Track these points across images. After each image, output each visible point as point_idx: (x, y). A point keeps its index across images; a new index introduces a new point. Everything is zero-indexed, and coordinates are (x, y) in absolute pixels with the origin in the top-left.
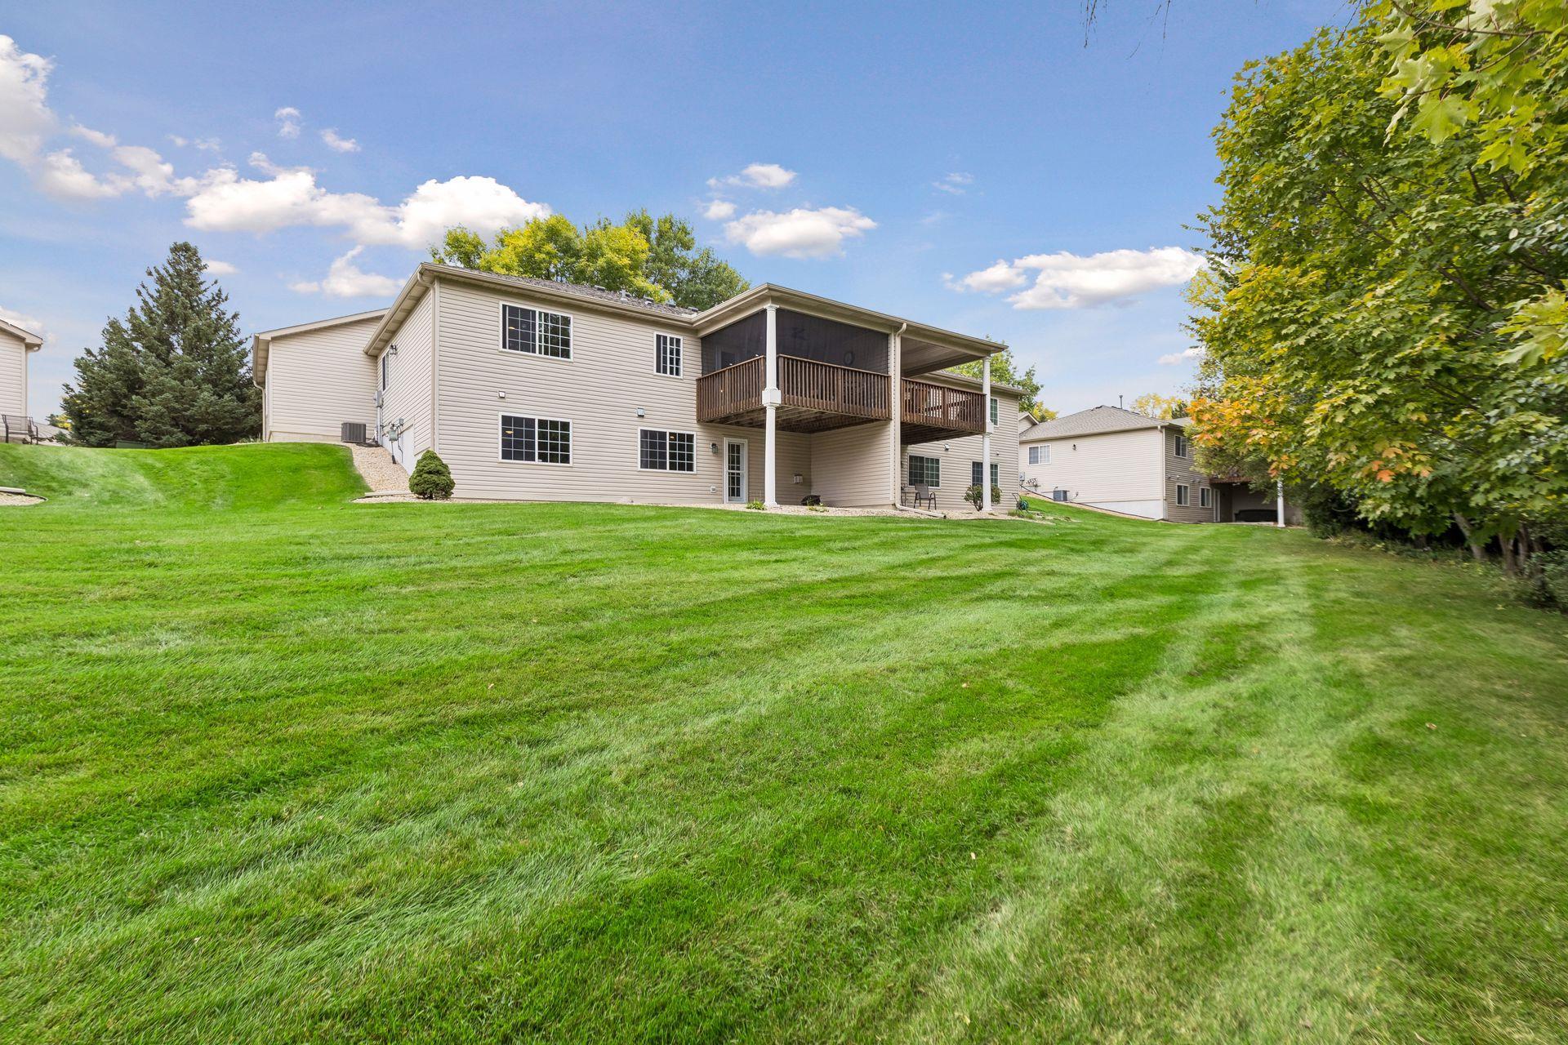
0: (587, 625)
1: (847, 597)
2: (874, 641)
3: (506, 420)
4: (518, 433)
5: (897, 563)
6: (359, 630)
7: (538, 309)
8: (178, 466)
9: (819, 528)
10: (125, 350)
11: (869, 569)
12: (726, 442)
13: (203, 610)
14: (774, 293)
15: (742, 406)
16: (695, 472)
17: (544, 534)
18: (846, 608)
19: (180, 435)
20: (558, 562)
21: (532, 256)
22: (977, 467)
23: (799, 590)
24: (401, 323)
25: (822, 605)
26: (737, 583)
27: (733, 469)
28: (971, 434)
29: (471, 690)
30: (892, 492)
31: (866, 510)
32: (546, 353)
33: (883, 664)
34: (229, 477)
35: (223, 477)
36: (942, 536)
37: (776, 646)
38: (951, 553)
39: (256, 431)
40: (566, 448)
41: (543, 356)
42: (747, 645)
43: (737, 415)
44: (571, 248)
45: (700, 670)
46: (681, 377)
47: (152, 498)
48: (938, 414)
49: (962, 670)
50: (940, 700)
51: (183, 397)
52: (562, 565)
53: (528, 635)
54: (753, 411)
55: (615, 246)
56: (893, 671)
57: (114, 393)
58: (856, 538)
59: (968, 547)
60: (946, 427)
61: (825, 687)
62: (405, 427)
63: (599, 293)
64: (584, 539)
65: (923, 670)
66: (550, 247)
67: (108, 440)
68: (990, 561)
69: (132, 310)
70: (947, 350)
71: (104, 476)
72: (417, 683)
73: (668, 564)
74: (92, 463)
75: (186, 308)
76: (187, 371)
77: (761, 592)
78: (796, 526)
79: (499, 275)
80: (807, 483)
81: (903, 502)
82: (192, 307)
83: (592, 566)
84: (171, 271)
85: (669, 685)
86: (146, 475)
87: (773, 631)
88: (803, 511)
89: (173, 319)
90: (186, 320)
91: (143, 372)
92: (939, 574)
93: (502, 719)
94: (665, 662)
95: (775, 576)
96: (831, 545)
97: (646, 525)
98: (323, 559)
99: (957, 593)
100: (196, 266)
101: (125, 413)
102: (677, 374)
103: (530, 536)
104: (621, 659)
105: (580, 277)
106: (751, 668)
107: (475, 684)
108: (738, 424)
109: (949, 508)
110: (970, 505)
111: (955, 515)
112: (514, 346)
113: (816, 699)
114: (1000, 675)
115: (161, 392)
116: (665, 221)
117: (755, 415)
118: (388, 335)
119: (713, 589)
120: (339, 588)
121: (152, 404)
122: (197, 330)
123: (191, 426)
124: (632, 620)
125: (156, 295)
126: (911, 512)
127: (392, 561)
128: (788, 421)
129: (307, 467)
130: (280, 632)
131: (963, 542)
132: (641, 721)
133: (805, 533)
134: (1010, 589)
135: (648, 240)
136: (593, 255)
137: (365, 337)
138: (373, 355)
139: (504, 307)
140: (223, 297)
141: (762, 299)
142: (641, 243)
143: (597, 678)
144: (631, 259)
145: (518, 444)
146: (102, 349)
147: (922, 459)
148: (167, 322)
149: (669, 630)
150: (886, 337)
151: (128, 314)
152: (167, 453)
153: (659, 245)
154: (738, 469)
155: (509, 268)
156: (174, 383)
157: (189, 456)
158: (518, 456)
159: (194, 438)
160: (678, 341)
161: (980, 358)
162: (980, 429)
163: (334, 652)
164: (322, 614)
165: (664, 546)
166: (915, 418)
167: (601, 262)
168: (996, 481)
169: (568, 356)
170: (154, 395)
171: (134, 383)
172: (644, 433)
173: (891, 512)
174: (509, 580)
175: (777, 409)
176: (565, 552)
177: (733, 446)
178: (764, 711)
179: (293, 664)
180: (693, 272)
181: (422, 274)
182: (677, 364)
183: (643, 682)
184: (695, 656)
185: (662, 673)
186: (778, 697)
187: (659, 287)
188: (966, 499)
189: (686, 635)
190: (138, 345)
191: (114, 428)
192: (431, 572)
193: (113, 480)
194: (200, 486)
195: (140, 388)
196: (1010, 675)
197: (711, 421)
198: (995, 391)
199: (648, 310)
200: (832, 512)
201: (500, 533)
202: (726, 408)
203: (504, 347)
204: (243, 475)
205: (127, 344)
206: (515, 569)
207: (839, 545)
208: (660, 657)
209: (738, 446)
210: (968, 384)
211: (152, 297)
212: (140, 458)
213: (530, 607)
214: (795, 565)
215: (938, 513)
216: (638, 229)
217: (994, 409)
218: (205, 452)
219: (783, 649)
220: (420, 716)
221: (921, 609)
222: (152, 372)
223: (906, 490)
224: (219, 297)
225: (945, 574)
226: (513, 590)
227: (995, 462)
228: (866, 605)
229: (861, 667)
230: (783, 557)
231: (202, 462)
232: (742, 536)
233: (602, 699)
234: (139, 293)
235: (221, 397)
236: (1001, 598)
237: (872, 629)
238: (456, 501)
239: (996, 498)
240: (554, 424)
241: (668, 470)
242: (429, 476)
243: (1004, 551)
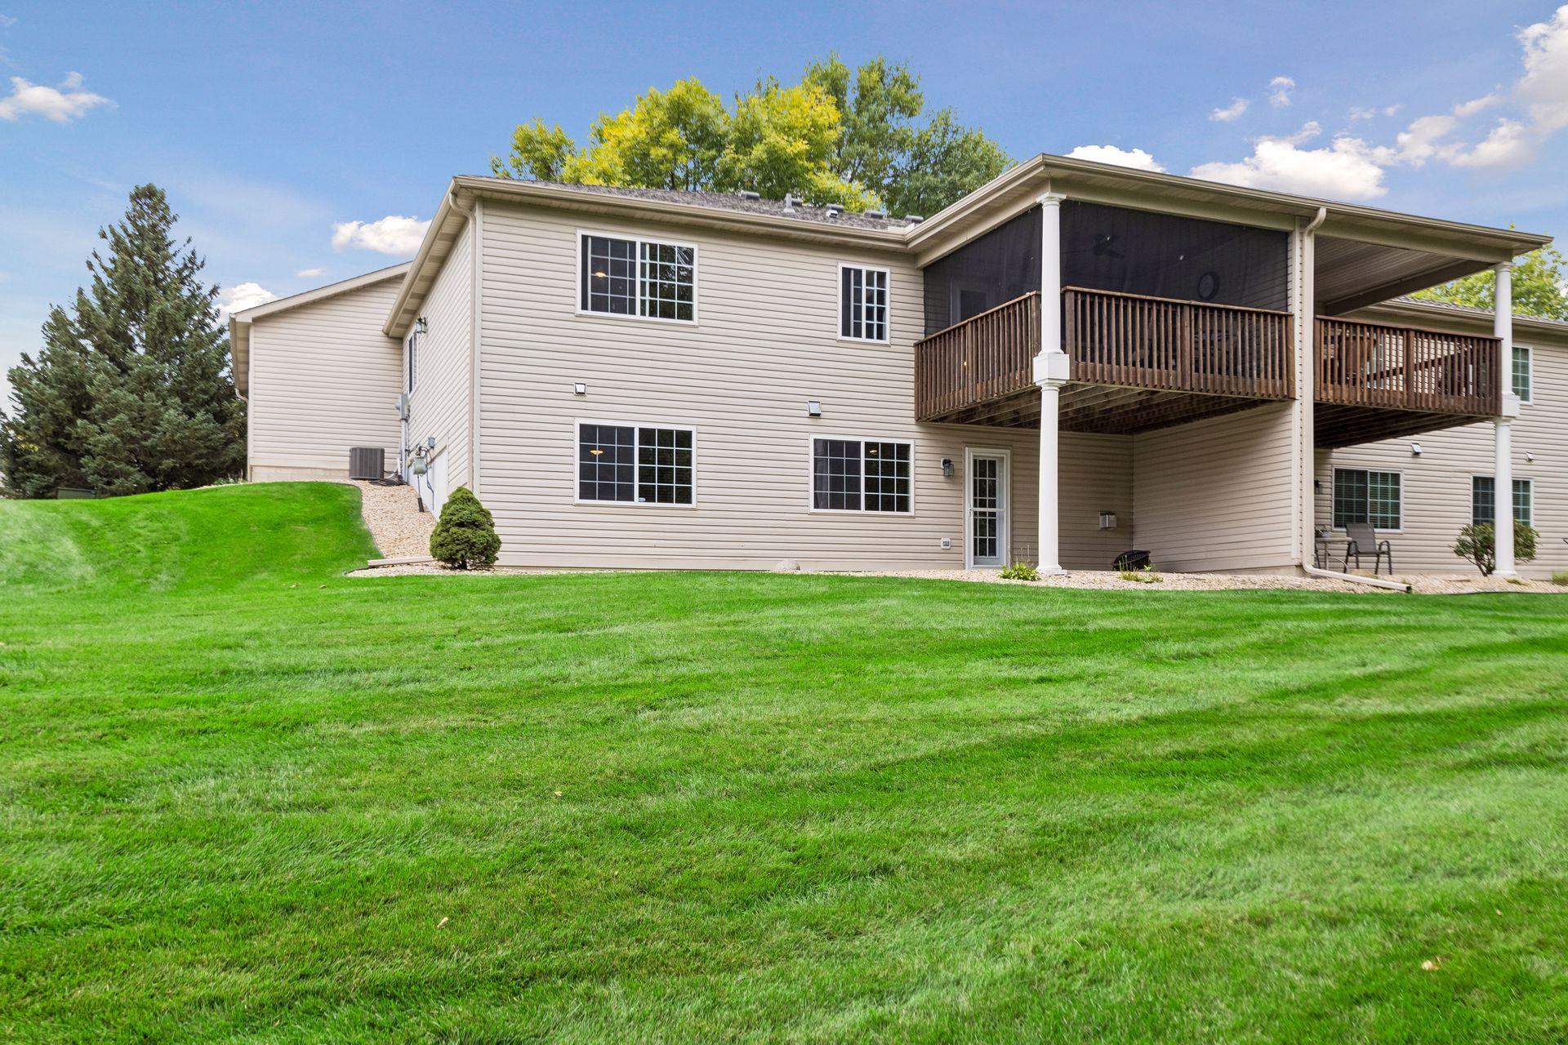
0: (652, 803)
1: (1178, 755)
2: (1225, 854)
3: (587, 432)
4: (608, 454)
5: (1295, 684)
6: (258, 803)
7: (640, 238)
8: (117, 523)
9: (1137, 614)
10: (70, 352)
11: (1227, 696)
12: (969, 456)
13: (33, 762)
14: (1056, 173)
15: (997, 388)
16: (911, 512)
17: (619, 629)
18: (1172, 779)
19: (138, 476)
20: (630, 681)
21: (646, 155)
22: (1484, 487)
23: (1079, 739)
24: (432, 280)
25: (1122, 771)
26: (956, 723)
27: (982, 504)
28: (1468, 420)
29: (405, 929)
30: (1295, 541)
31: (1245, 577)
32: (653, 313)
33: (1244, 904)
34: (186, 538)
35: (177, 539)
36: (1397, 628)
37: (1013, 859)
38: (1418, 664)
39: (238, 467)
40: (685, 476)
41: (647, 318)
42: (954, 854)
43: (988, 406)
44: (709, 134)
45: (848, 905)
46: (887, 341)
47: (78, 573)
48: (1397, 384)
49: (1426, 924)
50: (1368, 997)
51: (143, 418)
52: (635, 686)
53: (538, 821)
54: (1017, 397)
55: (784, 122)
56: (1263, 922)
57: (55, 417)
58: (1213, 634)
59: (1457, 651)
60: (1412, 408)
61: (1104, 953)
62: (437, 450)
63: (747, 203)
64: (682, 639)
65: (1333, 923)
66: (675, 135)
67: (49, 488)
68: (1506, 681)
69: (80, 292)
70: (1415, 255)
71: (23, 542)
72: (319, 909)
73: (830, 685)
74: (10, 523)
75: (147, 283)
76: (148, 379)
77: (999, 743)
78: (1091, 610)
79: (593, 190)
80: (1127, 528)
81: (1319, 562)
82: (157, 282)
83: (686, 688)
84: (131, 229)
85: (781, 935)
86: (77, 540)
87: (1011, 825)
88: (1110, 580)
89: (133, 301)
90: (148, 301)
91: (91, 384)
92: (1387, 708)
93: (450, 988)
94: (784, 884)
95: (1034, 710)
96: (1159, 648)
97: (803, 611)
98: (251, 673)
99: (1425, 750)
100: (163, 218)
101: (70, 446)
102: (880, 336)
103: (595, 632)
104: (699, 874)
105: (726, 181)
106: (954, 905)
107: (415, 916)
108: (991, 421)
109: (1421, 572)
110: (1468, 564)
111: (1431, 584)
112: (600, 305)
113: (1081, 981)
114: (1517, 942)
115: (114, 413)
116: (871, 69)
117: (1022, 404)
118: (414, 302)
119: (903, 735)
120: (257, 725)
121: (102, 431)
122: (162, 314)
123: (152, 461)
124: (738, 795)
125: (111, 266)
126: (1335, 581)
127: (355, 678)
128: (1086, 412)
129: (294, 521)
130: (135, 804)
131: (1446, 640)
132: (708, 1011)
133: (1108, 624)
134: (1551, 742)
135: (839, 105)
136: (746, 142)
137: (383, 308)
138: (397, 337)
139: (585, 238)
140: (198, 262)
141: (1035, 185)
142: (828, 113)
143: (643, 913)
144: (810, 142)
145: (607, 472)
146: (42, 353)
147: (1362, 474)
148: (123, 306)
149: (803, 818)
150: (1284, 238)
151: (75, 300)
152: (110, 504)
153: (859, 113)
154: (993, 504)
155: (607, 176)
156: (132, 397)
157: (137, 507)
158: (606, 493)
159: (159, 480)
160: (882, 276)
161: (1487, 266)
162: (1487, 409)
163: (201, 846)
164: (212, 771)
165: (830, 650)
166: (1345, 395)
167: (758, 151)
168: (1526, 514)
169: (689, 317)
170: (105, 418)
171: (81, 404)
172: (822, 447)
173: (1292, 580)
174: (536, 713)
175: (1062, 390)
176: (648, 662)
177: (983, 463)
178: (964, 1003)
179: (133, 862)
180: (920, 156)
181: (455, 194)
182: (881, 317)
183: (730, 925)
184: (844, 874)
185: (772, 908)
186: (999, 969)
187: (857, 185)
188: (1459, 553)
189: (835, 828)
190: (87, 343)
191: (55, 470)
192: (411, 698)
193: (34, 547)
194: (144, 553)
195: (88, 408)
196: (1541, 945)
197: (942, 419)
198: (1521, 331)
199: (829, 225)
200: (1170, 582)
201: (547, 627)
202: (967, 393)
203: (584, 307)
204: (205, 534)
205: (73, 344)
206: (552, 693)
207: (1174, 647)
208: (773, 873)
209: (993, 464)
210: (1463, 322)
211: (106, 270)
212: (73, 513)
213: (557, 765)
214: (1078, 689)
215: (1395, 583)
216: (825, 88)
217: (1520, 368)
218: (160, 501)
219: (1026, 865)
220: (303, 976)
221: (1338, 785)
222: (102, 382)
223: (1328, 536)
224: (192, 264)
225: (1400, 709)
226: (541, 730)
227: (1522, 476)
228: (1219, 774)
229: (1192, 909)
230: (1057, 672)
231: (152, 517)
232: (981, 630)
233: (642, 957)
234: (90, 266)
235: (192, 415)
236: (1528, 763)
237: (1225, 825)
238: (501, 573)
239: (1524, 546)
240: (666, 436)
241: (863, 511)
242: (460, 531)
243: (1539, 659)
